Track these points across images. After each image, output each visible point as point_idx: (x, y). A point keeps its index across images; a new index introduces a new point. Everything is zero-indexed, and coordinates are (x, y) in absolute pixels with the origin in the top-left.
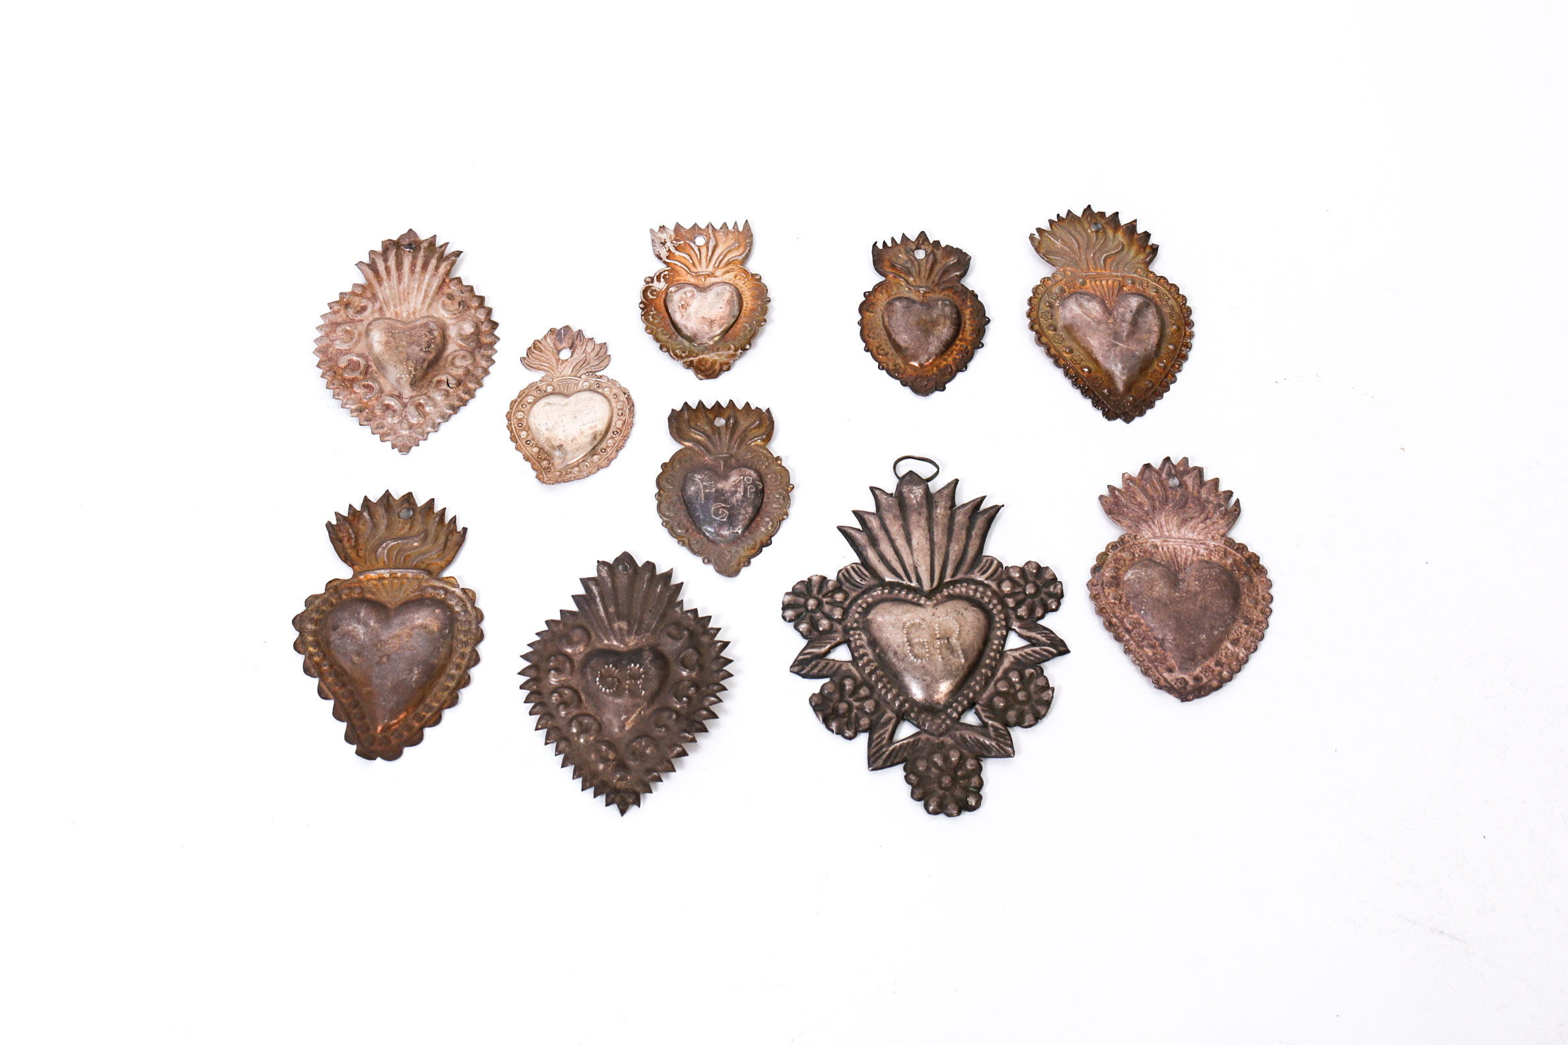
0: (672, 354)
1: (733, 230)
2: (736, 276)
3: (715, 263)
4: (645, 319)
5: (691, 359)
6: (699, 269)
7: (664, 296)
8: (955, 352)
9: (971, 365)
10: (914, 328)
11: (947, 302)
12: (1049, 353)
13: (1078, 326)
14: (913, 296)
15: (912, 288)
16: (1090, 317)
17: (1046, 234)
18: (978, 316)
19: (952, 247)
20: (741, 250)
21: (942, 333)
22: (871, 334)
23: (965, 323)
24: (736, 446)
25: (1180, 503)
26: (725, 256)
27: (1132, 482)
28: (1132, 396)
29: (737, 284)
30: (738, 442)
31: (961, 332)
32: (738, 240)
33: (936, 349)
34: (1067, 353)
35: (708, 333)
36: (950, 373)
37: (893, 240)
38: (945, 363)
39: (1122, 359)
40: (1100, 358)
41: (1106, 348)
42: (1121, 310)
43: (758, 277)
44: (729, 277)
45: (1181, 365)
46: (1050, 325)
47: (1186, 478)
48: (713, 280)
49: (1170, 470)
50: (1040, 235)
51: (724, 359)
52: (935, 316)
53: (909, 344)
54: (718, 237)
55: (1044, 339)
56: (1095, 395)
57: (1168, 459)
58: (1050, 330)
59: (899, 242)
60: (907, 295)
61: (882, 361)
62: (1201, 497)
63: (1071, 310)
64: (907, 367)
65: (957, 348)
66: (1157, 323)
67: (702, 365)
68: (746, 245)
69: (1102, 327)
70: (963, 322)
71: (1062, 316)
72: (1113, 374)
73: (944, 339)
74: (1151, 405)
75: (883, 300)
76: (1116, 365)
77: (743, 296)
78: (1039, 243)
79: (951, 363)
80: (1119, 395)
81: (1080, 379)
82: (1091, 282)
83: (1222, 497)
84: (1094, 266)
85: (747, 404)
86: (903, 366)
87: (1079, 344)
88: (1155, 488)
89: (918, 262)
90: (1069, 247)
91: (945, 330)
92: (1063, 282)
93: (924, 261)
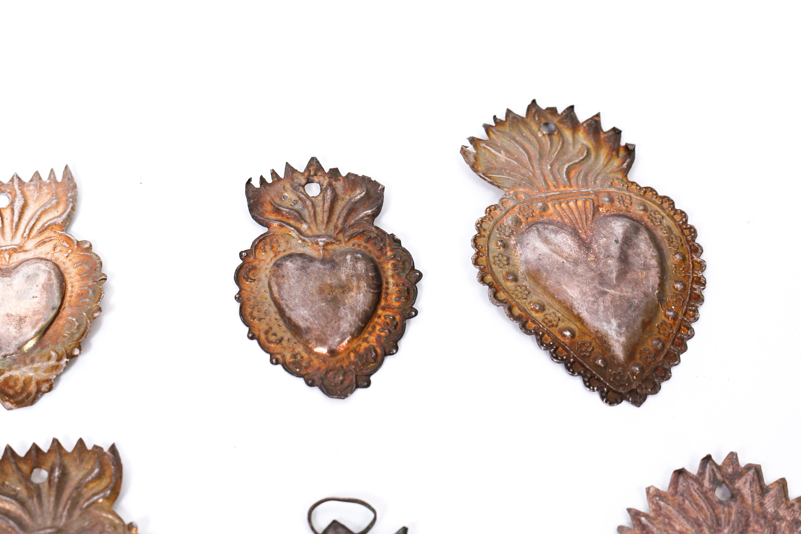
1: (48, 181)
2: (55, 248)
3: (25, 232)
6: (2, 243)
8: (378, 328)
9: (403, 344)
10: (317, 298)
11: (359, 255)
12: (511, 314)
13: (547, 271)
14: (309, 251)
15: (306, 239)
16: (562, 256)
17: (483, 145)
18: (403, 269)
19: (356, 176)
20: (61, 208)
21: (357, 301)
22: (255, 313)
23: (387, 283)
24: (65, 513)
25: (738, 526)
26: (37, 220)
27: (663, 500)
28: (638, 365)
29: (57, 259)
30: (68, 507)
31: (383, 296)
32: (56, 195)
33: (351, 326)
34: (537, 312)
35: (15, 338)
36: (375, 359)
37: (274, 173)
38: (365, 345)
39: (615, 311)
40: (585, 315)
41: (592, 299)
42: (602, 241)
43: (87, 246)
44: (45, 250)
45: (696, 311)
46: (508, 274)
47: (739, 484)
48: (22, 256)
49: (715, 475)
50: (475, 147)
51: (42, 375)
52: (343, 277)
53: (311, 323)
54: (28, 194)
55: (502, 295)
56: (586, 370)
57: (708, 459)
58: (508, 280)
59: (281, 175)
60: (301, 250)
61: (276, 351)
62: (767, 513)
63: (535, 249)
64: (312, 357)
65: (380, 321)
66: (654, 254)
67: (11, 388)
68: (67, 200)
69: (580, 270)
70: (384, 280)
71: (522, 258)
72: (607, 335)
73: (361, 311)
74: (666, 375)
75: (268, 260)
76: (609, 322)
77: (66, 276)
78: (476, 158)
79: (375, 344)
80: (619, 365)
81: (560, 348)
82: (554, 206)
83: (796, 507)
84: (554, 183)
85: (81, 442)
86: (305, 356)
87: (553, 296)
88: (697, 505)
89: (312, 202)
90: (516, 160)
91: (361, 297)
92: (516, 209)
93: (320, 198)
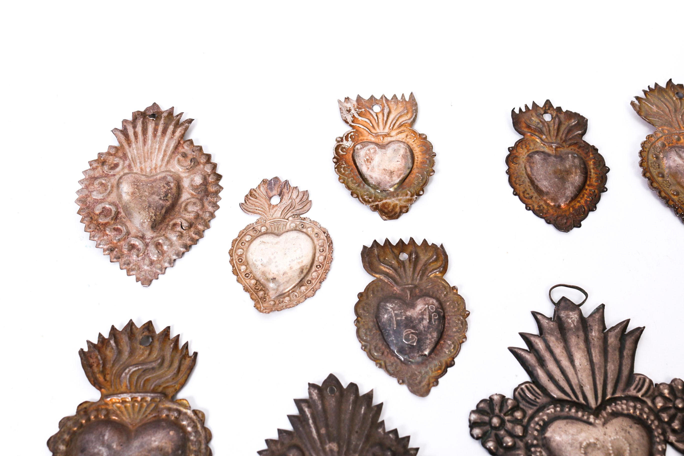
0: (361, 200)
1: (401, 100)
2: (407, 136)
3: (390, 126)
4: (338, 171)
5: (377, 203)
6: (378, 131)
7: (351, 152)
8: (586, 195)
9: (599, 206)
10: (552, 176)
12: (660, 195)
14: (547, 150)
15: (545, 144)
17: (644, 101)
21: (575, 180)
22: (516, 181)
24: (419, 277)
26: (397, 120)
29: (408, 142)
30: (420, 274)
31: (588, 179)
32: (406, 108)
34: (675, 196)
35: (389, 182)
36: (584, 213)
43: (424, 136)
44: (402, 136)
46: (659, 173)
48: (389, 139)
50: (639, 102)
51: (403, 203)
52: (567, 166)
54: (391, 106)
55: (655, 185)
58: (659, 176)
59: (530, 108)
60: (542, 149)
61: (528, 203)
65: (587, 192)
67: (386, 208)
68: (412, 111)
71: (667, 166)
73: (577, 185)
75: (524, 154)
77: (414, 152)
78: (640, 108)
85: (425, 241)
86: (545, 207)
89: (548, 124)
90: (662, 111)
91: (577, 177)
92: (663, 138)
